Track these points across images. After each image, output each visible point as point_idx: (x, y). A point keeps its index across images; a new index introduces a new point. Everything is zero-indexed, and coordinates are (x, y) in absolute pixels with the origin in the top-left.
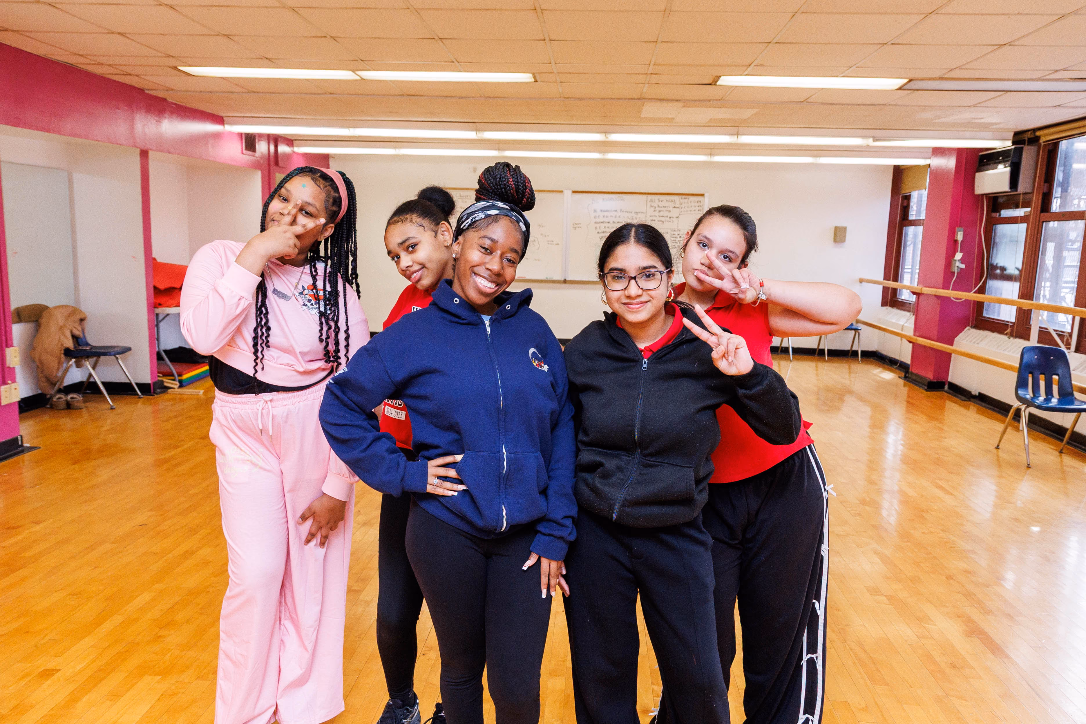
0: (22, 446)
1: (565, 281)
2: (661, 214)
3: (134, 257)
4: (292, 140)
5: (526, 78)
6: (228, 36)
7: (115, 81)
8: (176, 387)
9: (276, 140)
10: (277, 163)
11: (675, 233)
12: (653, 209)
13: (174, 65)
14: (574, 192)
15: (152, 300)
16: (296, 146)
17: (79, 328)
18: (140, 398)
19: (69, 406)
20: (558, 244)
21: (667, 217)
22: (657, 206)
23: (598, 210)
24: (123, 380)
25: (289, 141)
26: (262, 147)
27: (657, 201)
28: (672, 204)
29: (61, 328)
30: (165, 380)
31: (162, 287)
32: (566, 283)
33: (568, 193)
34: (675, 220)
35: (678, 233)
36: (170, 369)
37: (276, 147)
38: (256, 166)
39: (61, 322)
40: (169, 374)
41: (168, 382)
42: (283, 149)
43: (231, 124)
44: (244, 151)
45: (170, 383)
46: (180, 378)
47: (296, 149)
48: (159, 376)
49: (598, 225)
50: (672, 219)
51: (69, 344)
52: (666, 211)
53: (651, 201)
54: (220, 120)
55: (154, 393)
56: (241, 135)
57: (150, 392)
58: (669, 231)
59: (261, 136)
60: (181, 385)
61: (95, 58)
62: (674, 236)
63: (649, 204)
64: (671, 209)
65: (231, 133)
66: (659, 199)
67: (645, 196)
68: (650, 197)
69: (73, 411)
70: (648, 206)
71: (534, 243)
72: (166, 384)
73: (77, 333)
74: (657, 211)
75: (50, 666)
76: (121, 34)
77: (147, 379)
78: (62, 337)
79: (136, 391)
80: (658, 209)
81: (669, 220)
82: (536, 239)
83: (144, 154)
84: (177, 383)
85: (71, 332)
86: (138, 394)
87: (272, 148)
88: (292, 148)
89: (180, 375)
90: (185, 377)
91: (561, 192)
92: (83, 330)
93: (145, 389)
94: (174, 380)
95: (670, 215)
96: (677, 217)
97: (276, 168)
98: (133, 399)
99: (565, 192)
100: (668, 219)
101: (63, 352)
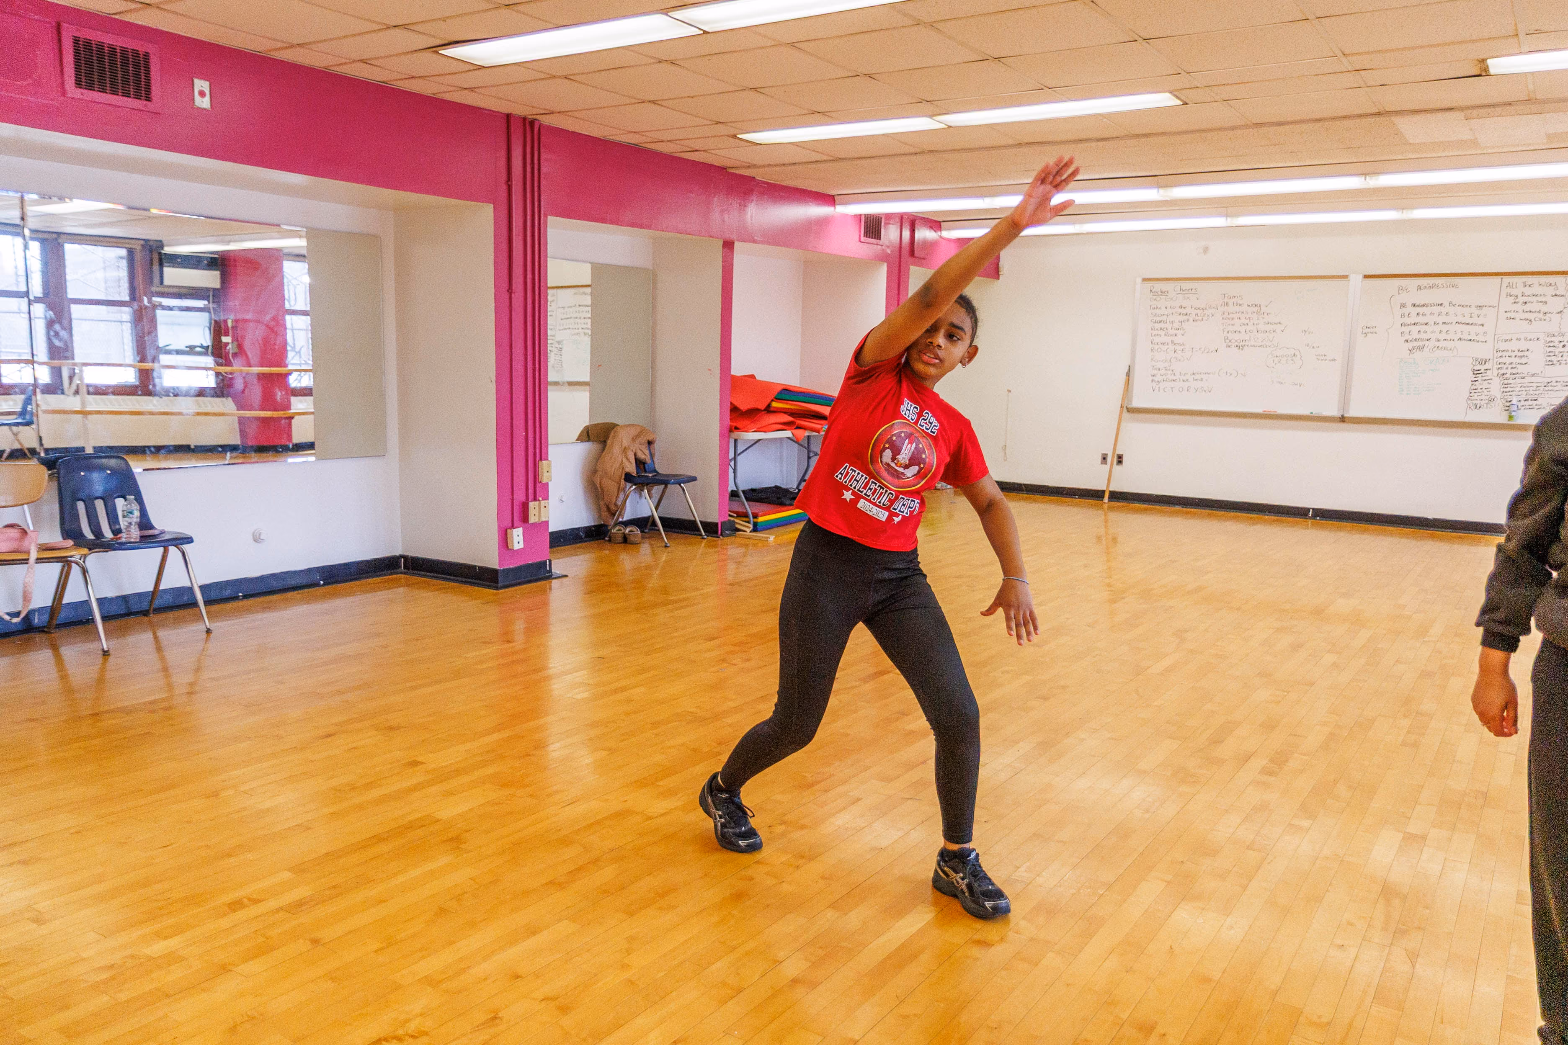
0: (550, 571)
1: (1343, 419)
2: (1527, 307)
3: (710, 370)
4: (940, 222)
5: (1164, 100)
6: (755, 89)
7: (688, 160)
8: (748, 530)
9: (913, 221)
10: (912, 253)
11: (1553, 339)
12: (1512, 299)
13: (732, 133)
14: (1366, 277)
15: (728, 422)
16: (946, 230)
17: (647, 452)
18: (703, 538)
19: (625, 540)
20: (1334, 360)
21: (1539, 312)
22: (1520, 295)
23: (1409, 304)
24: (687, 517)
25: (935, 224)
26: (891, 234)
27: (1520, 285)
28: (1551, 291)
29: (625, 450)
30: (737, 521)
31: (743, 407)
32: (1344, 422)
33: (1356, 280)
34: (1556, 318)
35: (1561, 339)
36: (746, 508)
37: (913, 232)
38: (883, 258)
39: (625, 443)
40: (743, 515)
41: (740, 523)
42: (924, 234)
43: (843, 203)
44: (863, 239)
45: (741, 525)
46: (755, 520)
47: (945, 234)
48: (730, 516)
49: (1406, 329)
50: (1548, 315)
51: (631, 468)
52: (1538, 302)
53: (1509, 286)
54: (830, 200)
55: (721, 535)
56: (859, 217)
57: (716, 532)
58: (1541, 336)
59: (889, 216)
60: (755, 529)
61: (652, 134)
62: (1552, 344)
63: (1505, 291)
64: (1548, 299)
65: (845, 216)
66: (1524, 283)
67: (1497, 280)
68: (1507, 280)
69: (628, 545)
70: (1504, 294)
71: (1294, 358)
72: (738, 526)
73: (641, 456)
74: (1521, 302)
75: (420, 759)
76: (653, 102)
77: (714, 517)
78: (625, 460)
79: (700, 531)
80: (1521, 299)
81: (1543, 318)
82: (1297, 353)
83: (728, 245)
84: (751, 526)
85: (635, 455)
86: (701, 535)
87: (906, 234)
88: (939, 233)
89: (755, 516)
90: (761, 519)
91: (1346, 277)
92: (652, 456)
93: (711, 529)
94: (748, 522)
95: (1545, 308)
96: (1561, 312)
97: (911, 259)
98: (694, 539)
99: (1352, 277)
100: (1541, 315)
101: (623, 477)
